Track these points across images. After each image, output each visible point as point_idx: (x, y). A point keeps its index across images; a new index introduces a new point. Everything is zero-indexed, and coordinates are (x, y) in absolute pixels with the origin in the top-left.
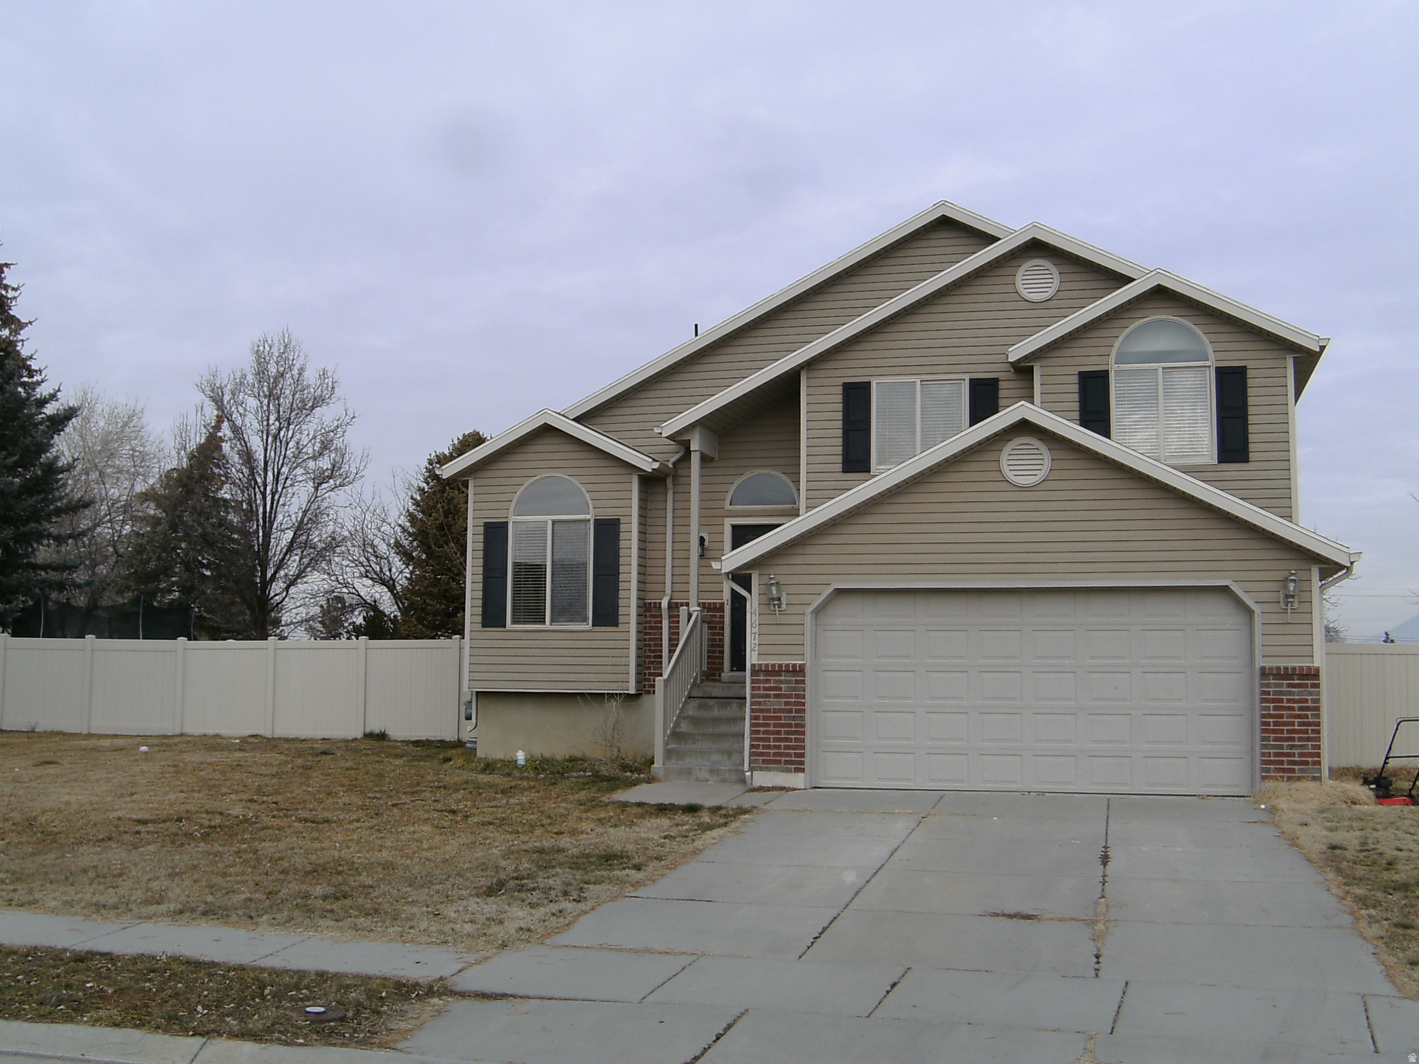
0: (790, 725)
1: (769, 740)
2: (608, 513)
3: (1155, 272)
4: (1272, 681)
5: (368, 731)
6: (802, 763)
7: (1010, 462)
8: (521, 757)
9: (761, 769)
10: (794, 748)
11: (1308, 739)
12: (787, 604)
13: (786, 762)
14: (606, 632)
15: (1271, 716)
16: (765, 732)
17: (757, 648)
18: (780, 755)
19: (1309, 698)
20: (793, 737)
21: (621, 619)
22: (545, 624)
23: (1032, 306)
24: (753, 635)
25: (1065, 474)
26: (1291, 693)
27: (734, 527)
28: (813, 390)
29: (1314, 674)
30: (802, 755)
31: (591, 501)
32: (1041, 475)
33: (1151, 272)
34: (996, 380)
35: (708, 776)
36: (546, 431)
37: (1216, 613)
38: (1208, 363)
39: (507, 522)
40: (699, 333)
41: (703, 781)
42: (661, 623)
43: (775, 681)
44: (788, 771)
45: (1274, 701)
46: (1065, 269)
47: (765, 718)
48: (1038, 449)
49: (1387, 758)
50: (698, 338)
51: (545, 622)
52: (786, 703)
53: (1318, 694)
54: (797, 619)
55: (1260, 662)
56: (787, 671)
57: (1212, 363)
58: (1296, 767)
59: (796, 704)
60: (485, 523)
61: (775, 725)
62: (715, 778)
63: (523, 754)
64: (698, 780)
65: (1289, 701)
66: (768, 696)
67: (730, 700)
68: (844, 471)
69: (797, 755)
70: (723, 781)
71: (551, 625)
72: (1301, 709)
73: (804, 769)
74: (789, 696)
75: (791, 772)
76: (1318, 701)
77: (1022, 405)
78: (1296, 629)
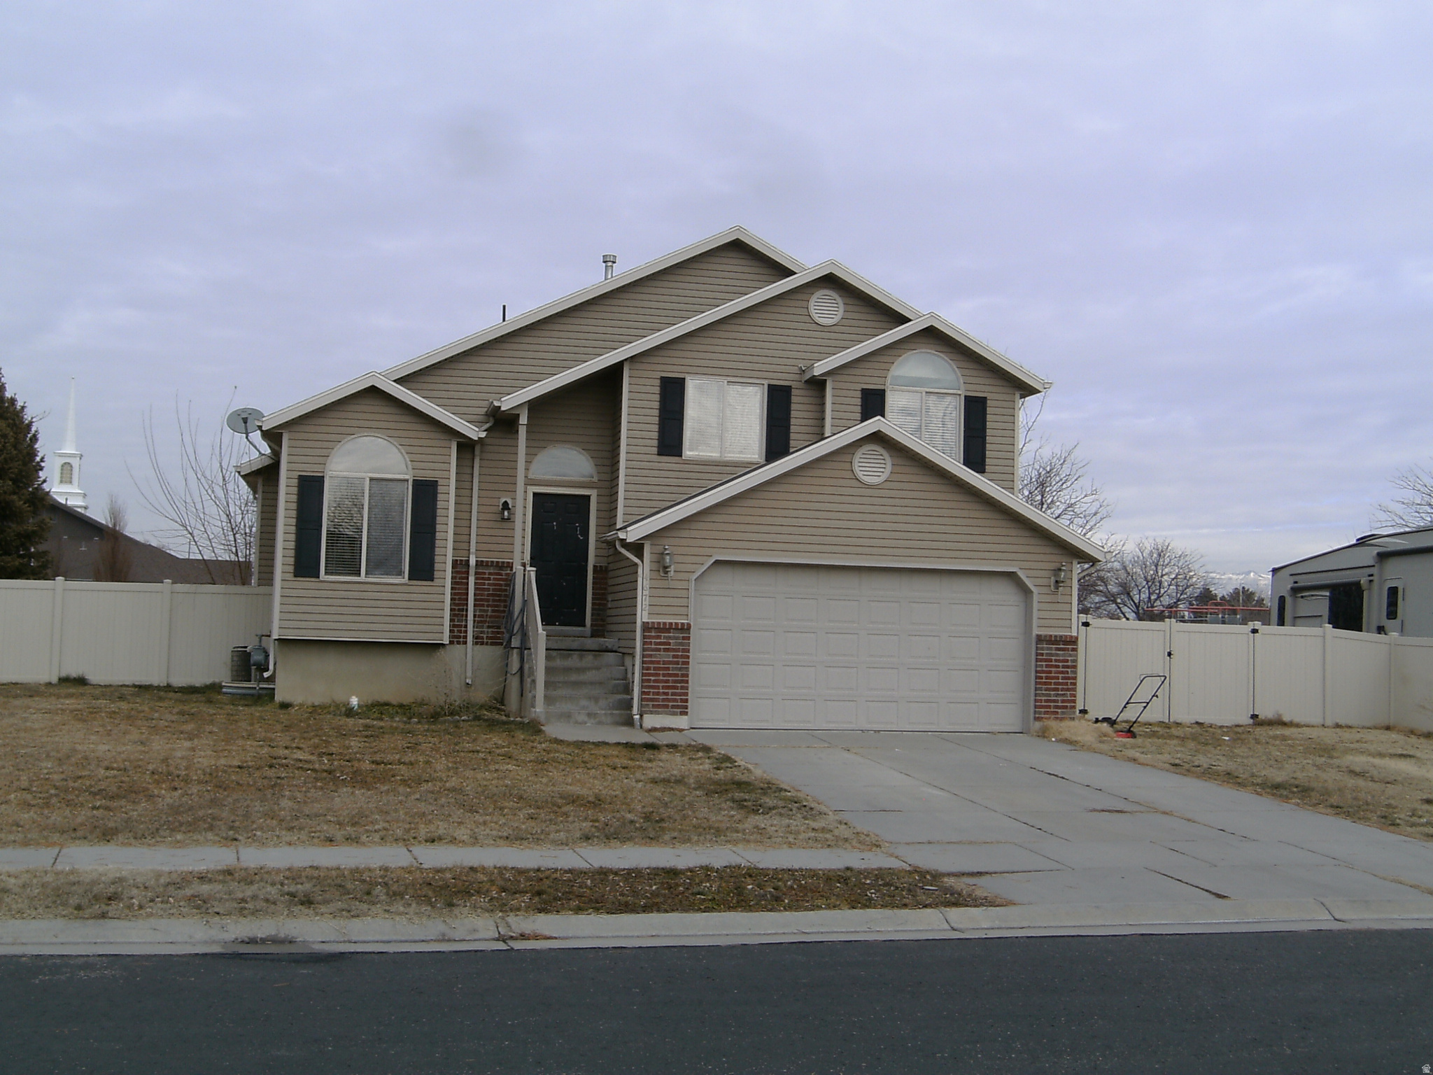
0: (677, 675)
1: (658, 687)
2: (428, 475)
3: (929, 315)
4: (1045, 646)
5: (63, 674)
6: (686, 707)
7: (860, 464)
8: (354, 701)
9: (651, 713)
10: (680, 694)
11: (1068, 690)
12: (675, 571)
13: (673, 707)
14: (421, 586)
15: (1043, 672)
16: (655, 681)
17: (647, 608)
18: (668, 700)
19: (1069, 659)
20: (679, 685)
21: (437, 574)
22: (360, 576)
23: (822, 329)
24: (644, 597)
25: (900, 477)
26: (1057, 655)
27: (535, 494)
28: (634, 381)
29: (1073, 641)
30: (686, 701)
31: (409, 463)
32: (884, 477)
33: (924, 315)
34: (790, 387)
35: (586, 719)
36: (373, 392)
37: (1004, 594)
38: (959, 392)
39: (323, 477)
40: (507, 319)
41: (580, 723)
42: (468, 579)
43: (665, 637)
44: (674, 714)
45: (1046, 660)
46: (849, 301)
47: (655, 669)
48: (881, 455)
49: (1127, 703)
50: (505, 323)
51: (360, 574)
52: (674, 656)
53: (1076, 656)
54: (683, 585)
55: (1036, 631)
56: (677, 629)
57: (962, 392)
58: (1059, 711)
59: (682, 657)
60: (299, 476)
61: (664, 675)
62: (592, 721)
63: (356, 699)
64: (577, 722)
65: (1056, 661)
66: (659, 650)
67: (572, 652)
68: (659, 454)
69: (682, 701)
70: (600, 723)
71: (366, 577)
72: (1064, 667)
73: (687, 712)
74: (677, 650)
75: (677, 715)
76: (1075, 661)
77: (879, 420)
78: (1060, 607)
